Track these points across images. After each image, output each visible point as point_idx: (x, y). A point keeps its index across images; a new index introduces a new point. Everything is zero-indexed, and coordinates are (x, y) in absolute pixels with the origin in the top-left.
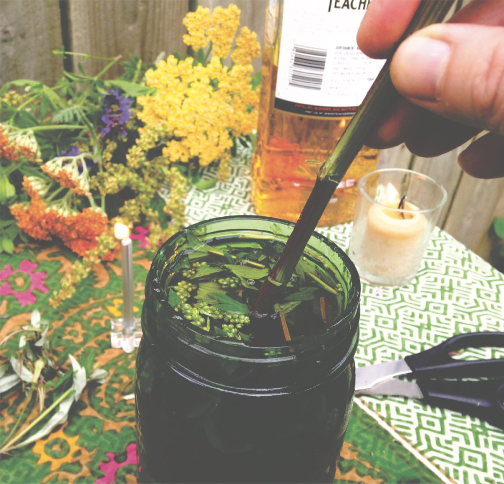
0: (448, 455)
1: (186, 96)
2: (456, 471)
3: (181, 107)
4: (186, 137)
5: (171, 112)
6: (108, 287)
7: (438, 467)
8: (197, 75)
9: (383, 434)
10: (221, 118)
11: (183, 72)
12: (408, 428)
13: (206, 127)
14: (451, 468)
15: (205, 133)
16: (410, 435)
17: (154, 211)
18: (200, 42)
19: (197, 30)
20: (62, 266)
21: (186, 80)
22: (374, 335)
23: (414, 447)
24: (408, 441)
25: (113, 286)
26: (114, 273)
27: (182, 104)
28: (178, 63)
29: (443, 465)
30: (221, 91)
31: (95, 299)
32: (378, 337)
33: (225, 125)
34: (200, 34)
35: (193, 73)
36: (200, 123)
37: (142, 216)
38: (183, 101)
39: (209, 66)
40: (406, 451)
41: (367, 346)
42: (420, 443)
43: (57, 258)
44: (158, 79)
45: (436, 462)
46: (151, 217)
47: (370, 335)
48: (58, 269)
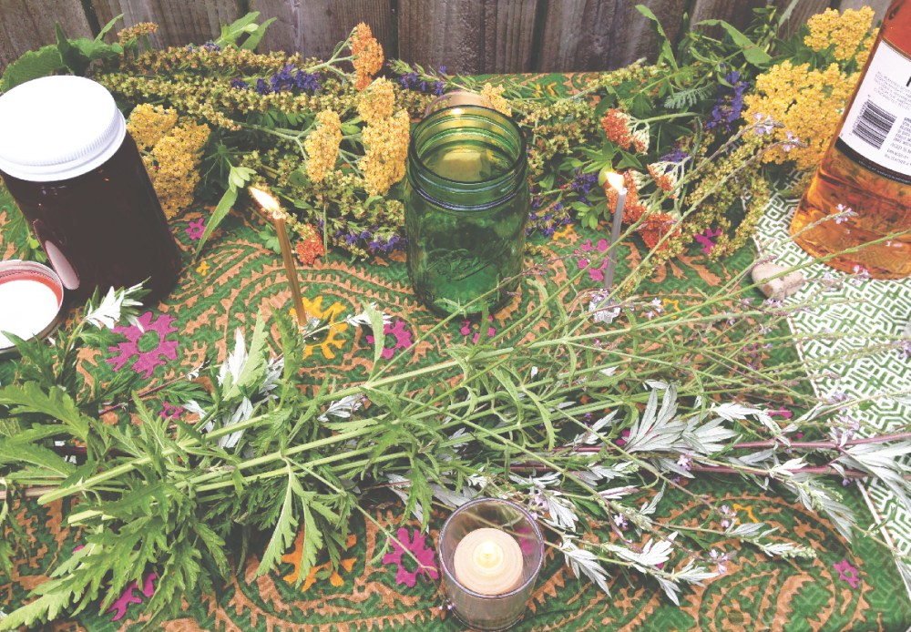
0: (905, 530)
1: (795, 102)
2: (905, 544)
3: (786, 112)
6: (662, 284)
7: (891, 536)
8: (810, 81)
9: (856, 493)
11: (796, 77)
12: (882, 498)
14: (902, 540)
16: (880, 503)
17: (727, 221)
20: (630, 252)
21: (798, 86)
22: (895, 407)
23: (879, 513)
24: (876, 507)
25: (667, 284)
26: (672, 272)
27: (788, 109)
29: (896, 536)
31: (649, 293)
32: (898, 411)
35: (807, 78)
37: (715, 223)
38: (790, 106)
39: (826, 72)
40: (869, 512)
41: (883, 415)
42: (885, 513)
43: (628, 244)
44: (768, 83)
45: (892, 531)
46: (722, 226)
47: (892, 407)
48: (627, 255)
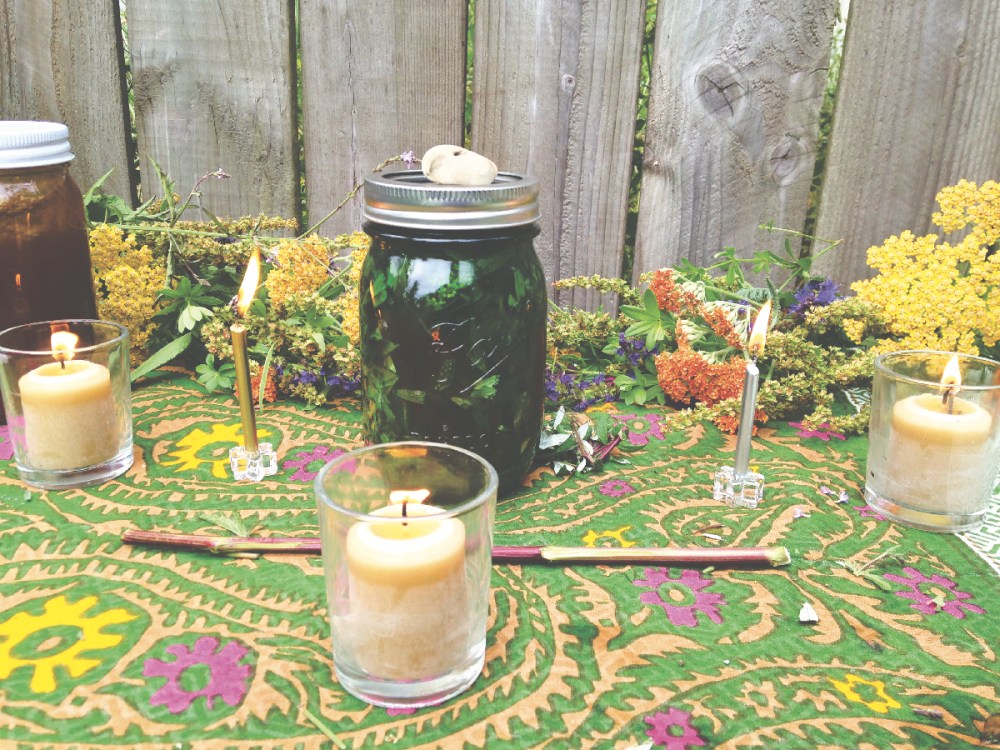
3: (908, 293)
4: (908, 335)
5: (893, 300)
8: (939, 256)
10: (965, 313)
11: (920, 251)
13: (941, 321)
15: (937, 330)
18: (956, 222)
19: (953, 207)
21: (922, 260)
27: (909, 289)
28: (915, 240)
30: (972, 279)
33: (972, 323)
34: (958, 212)
35: (933, 252)
36: (932, 315)
38: (912, 285)
39: (960, 246)
44: (883, 257)
